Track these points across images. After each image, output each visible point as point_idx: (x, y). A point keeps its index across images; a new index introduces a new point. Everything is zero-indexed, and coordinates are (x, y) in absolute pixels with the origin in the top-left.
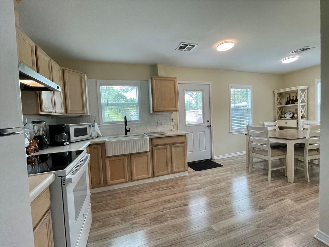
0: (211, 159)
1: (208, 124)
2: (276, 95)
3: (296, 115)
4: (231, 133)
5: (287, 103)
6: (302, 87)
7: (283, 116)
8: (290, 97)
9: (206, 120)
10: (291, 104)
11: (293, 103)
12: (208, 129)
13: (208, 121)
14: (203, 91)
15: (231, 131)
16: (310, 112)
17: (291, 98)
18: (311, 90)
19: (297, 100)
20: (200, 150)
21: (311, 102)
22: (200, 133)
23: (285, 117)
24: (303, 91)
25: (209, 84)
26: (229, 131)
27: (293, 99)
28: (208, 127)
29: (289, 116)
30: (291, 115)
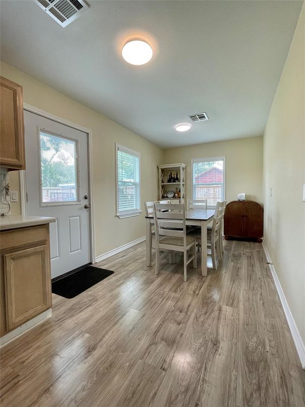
0: (91, 263)
1: (86, 202)
2: (160, 170)
3: (176, 195)
4: (118, 216)
5: (169, 181)
6: (183, 165)
7: (166, 195)
8: (171, 174)
9: (82, 196)
10: (173, 182)
11: (174, 181)
12: (85, 212)
13: (86, 198)
14: (77, 142)
15: (118, 215)
16: (187, 192)
17: (173, 176)
18: (188, 169)
19: (177, 179)
20: (71, 252)
21: (188, 182)
22: (70, 218)
23: (167, 197)
24: (183, 169)
25: (88, 134)
26: (115, 215)
27: (174, 177)
28: (86, 207)
29: (170, 196)
30: (172, 195)
